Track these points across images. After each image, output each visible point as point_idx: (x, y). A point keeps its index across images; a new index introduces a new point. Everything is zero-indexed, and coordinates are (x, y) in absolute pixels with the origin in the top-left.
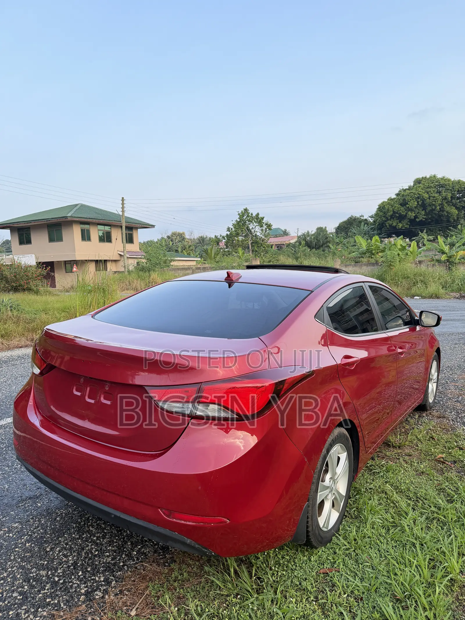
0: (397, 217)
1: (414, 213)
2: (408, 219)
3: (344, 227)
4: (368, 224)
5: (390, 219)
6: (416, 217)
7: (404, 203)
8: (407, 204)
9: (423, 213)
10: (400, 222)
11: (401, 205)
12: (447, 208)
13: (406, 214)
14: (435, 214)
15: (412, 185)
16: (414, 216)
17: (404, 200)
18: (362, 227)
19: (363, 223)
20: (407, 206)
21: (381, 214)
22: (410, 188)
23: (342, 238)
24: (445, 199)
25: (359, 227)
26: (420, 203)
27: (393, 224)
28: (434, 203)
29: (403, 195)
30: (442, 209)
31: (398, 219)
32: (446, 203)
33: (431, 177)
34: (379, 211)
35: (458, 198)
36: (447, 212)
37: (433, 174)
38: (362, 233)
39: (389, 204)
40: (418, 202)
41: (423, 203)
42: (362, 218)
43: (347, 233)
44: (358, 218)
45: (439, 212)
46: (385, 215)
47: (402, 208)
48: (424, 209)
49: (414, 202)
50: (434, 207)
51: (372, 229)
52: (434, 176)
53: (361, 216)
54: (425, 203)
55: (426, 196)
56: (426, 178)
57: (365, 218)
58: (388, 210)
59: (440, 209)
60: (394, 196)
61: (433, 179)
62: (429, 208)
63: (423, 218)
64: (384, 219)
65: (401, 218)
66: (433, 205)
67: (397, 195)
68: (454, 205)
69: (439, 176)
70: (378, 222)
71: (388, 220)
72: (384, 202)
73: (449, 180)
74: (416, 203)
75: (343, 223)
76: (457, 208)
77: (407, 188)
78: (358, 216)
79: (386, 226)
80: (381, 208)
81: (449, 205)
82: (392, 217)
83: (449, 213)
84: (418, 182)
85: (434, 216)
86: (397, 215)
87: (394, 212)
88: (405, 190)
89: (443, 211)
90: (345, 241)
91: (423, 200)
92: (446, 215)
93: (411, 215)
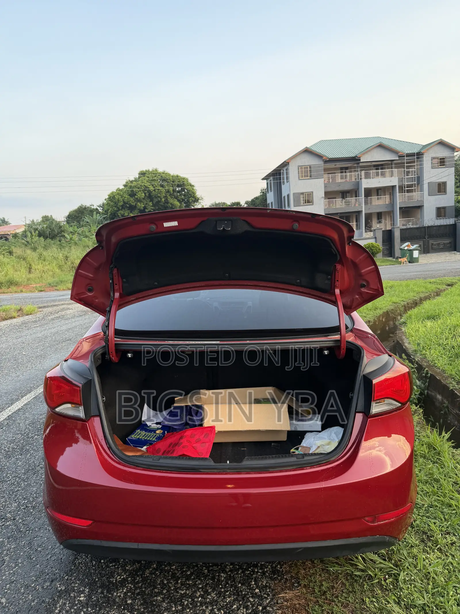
0: (128, 207)
1: (143, 204)
2: (139, 209)
3: (75, 216)
4: (99, 214)
5: (121, 209)
6: (145, 208)
7: (132, 194)
8: (136, 195)
9: (151, 204)
10: (131, 212)
11: (129, 195)
12: (171, 200)
13: (136, 204)
14: (162, 206)
15: (138, 177)
16: (144, 207)
17: (132, 191)
18: (95, 216)
19: (95, 213)
20: (136, 197)
21: (112, 204)
22: (136, 180)
23: (76, 227)
24: (168, 191)
25: (92, 216)
26: (147, 194)
27: (124, 214)
28: (159, 195)
29: (131, 187)
30: (167, 202)
31: (129, 209)
32: (170, 195)
33: (153, 171)
34: (110, 200)
35: (179, 192)
36: (171, 204)
37: (155, 168)
38: (96, 223)
39: (118, 194)
40: (145, 194)
41: (149, 194)
42: (92, 207)
43: (78, 222)
44: (88, 207)
45: (164, 203)
46: (116, 205)
47: (132, 199)
48: (152, 200)
49: (142, 193)
50: (159, 199)
51: (104, 218)
52: (156, 170)
53: (91, 205)
54: (152, 195)
55: (152, 188)
56: (149, 171)
57: (95, 207)
58: (118, 200)
59: (165, 201)
60: (122, 187)
61: (155, 173)
62: (155, 200)
63: (151, 209)
64: (115, 209)
65: (132, 208)
66: (159, 197)
67: (125, 186)
68: (176, 198)
69: (160, 170)
70: (110, 212)
71: (119, 210)
72: (112, 193)
73: (169, 175)
74: (143, 195)
75: (73, 211)
76: (179, 201)
77: (133, 179)
78: (88, 205)
79: (118, 216)
80: (112, 198)
81: (172, 198)
82: (123, 207)
83: (173, 205)
84: (143, 174)
85: (161, 207)
86: (128, 206)
87: (124, 202)
88: (132, 182)
89: (168, 203)
90: (80, 230)
91: (150, 192)
92: (171, 206)
93: (141, 206)
